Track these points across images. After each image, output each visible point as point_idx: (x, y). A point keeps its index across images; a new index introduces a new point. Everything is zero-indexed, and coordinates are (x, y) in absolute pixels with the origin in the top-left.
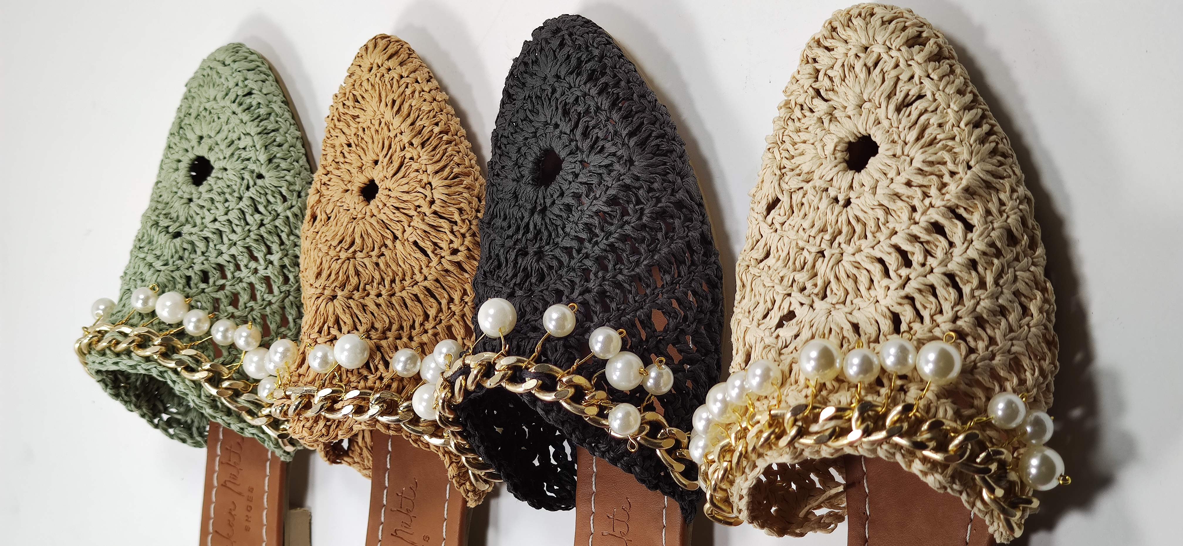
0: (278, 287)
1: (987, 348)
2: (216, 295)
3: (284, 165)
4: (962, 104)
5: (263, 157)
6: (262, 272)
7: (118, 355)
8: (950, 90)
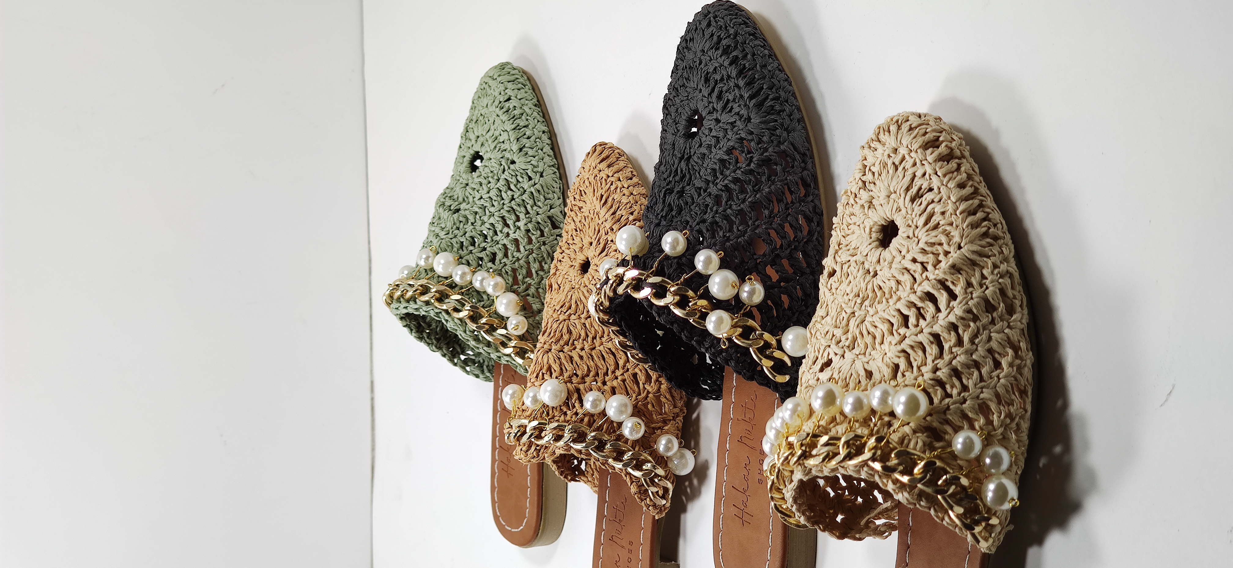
0: (524, 247)
1: (959, 394)
2: (480, 255)
3: (531, 152)
4: (959, 196)
5: (515, 147)
6: (512, 236)
7: (408, 301)
8: (951, 185)
